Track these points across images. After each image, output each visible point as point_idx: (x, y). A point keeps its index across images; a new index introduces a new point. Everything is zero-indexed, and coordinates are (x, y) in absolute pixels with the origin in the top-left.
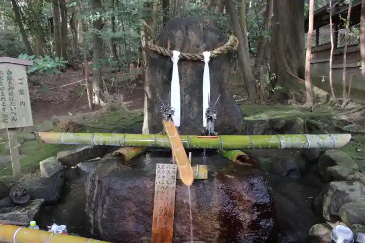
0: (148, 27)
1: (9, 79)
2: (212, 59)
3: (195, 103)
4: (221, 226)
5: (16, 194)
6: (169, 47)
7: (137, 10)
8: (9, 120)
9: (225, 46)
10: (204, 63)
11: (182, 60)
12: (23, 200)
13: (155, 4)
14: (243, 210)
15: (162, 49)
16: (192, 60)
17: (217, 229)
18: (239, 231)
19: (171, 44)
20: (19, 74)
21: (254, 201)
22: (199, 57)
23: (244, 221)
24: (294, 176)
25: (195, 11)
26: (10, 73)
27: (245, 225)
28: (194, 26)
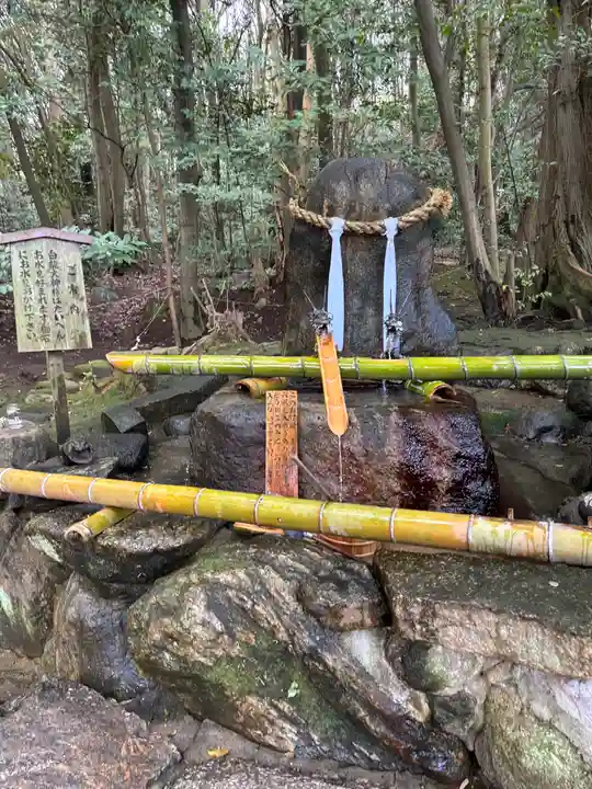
0: (291, 175)
1: (53, 266)
2: (400, 230)
3: (370, 311)
4: (404, 487)
5: (73, 448)
6: (326, 211)
7: (268, 145)
8: (52, 337)
9: (425, 208)
10: (385, 238)
11: (348, 235)
12: (85, 458)
13: (303, 134)
14: (438, 464)
15: (314, 216)
16: (365, 235)
17: (395, 494)
18: (433, 498)
19: (329, 207)
20: (70, 258)
21: (457, 450)
22: (378, 228)
23: (440, 481)
24: (550, 439)
25: (383, 145)
26: (53, 256)
27: (442, 487)
28: (369, 173)
